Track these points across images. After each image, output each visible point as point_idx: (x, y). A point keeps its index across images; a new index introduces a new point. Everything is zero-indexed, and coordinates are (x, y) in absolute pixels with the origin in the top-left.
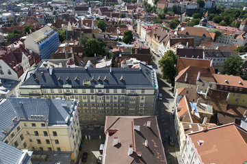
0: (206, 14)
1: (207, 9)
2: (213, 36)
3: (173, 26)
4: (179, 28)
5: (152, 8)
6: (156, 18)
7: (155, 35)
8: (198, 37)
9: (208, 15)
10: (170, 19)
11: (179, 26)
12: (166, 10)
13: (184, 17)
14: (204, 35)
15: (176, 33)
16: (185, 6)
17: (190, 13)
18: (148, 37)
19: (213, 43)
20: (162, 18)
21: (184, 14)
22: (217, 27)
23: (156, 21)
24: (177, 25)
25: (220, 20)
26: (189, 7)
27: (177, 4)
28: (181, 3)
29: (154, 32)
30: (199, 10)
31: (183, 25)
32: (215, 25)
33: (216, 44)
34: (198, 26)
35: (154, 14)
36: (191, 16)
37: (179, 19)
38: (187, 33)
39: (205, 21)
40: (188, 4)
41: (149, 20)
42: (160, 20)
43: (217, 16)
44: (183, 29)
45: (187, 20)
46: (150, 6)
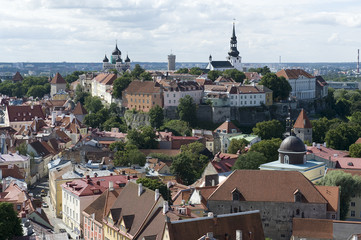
0: (300, 122)
1: (301, 104)
2: (333, 197)
3: (187, 173)
4: (209, 179)
5: (106, 114)
6: (121, 146)
7: (116, 213)
8: (282, 205)
9: (308, 125)
10: (175, 146)
11: (210, 170)
12: (159, 117)
13: (226, 137)
14: (301, 197)
15: (196, 198)
16: (224, 98)
17: (243, 120)
18: (91, 221)
19: (337, 224)
20: (146, 144)
21: (224, 127)
22: (344, 162)
23: (120, 157)
24: (201, 167)
25: (352, 138)
26: (238, 101)
27: (195, 94)
28: (208, 90)
29: (112, 203)
30: (273, 108)
31: (223, 167)
32: (336, 156)
33: (348, 225)
34: (277, 165)
35: (115, 133)
36: (247, 131)
37: (210, 146)
38: (238, 196)
39: (297, 145)
40: (234, 91)
41: (93, 154)
42: (136, 153)
43: (337, 126)
44: (222, 179)
45: (237, 147)
46: (98, 104)
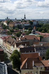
1: (35, 25)
2: (39, 38)
3: (18, 36)
5: (6, 27)
6: (8, 32)
7: (8, 42)
8: (32, 40)
9: (36, 28)
10: (16, 32)
11: (22, 35)
12: (14, 27)
13: (24, 30)
14: (35, 39)
15: (20, 39)
16: (24, 24)
18: (4, 43)
19: (40, 42)
20: (12, 31)
22: (41, 34)
23: (8, 33)
24: (20, 35)
25: (42, 30)
26: (26, 25)
27: (19, 24)
28: (21, 23)
29: (7, 40)
30: (31, 26)
31: (24, 35)
32: (40, 33)
34: (31, 34)
35: (7, 30)
36: (27, 29)
37: (22, 32)
38: (26, 39)
39: (34, 31)
40: (25, 23)
41: (4, 33)
42: (11, 33)
43: (40, 28)
44: (23, 36)
45: (25, 32)
46: (5, 25)
